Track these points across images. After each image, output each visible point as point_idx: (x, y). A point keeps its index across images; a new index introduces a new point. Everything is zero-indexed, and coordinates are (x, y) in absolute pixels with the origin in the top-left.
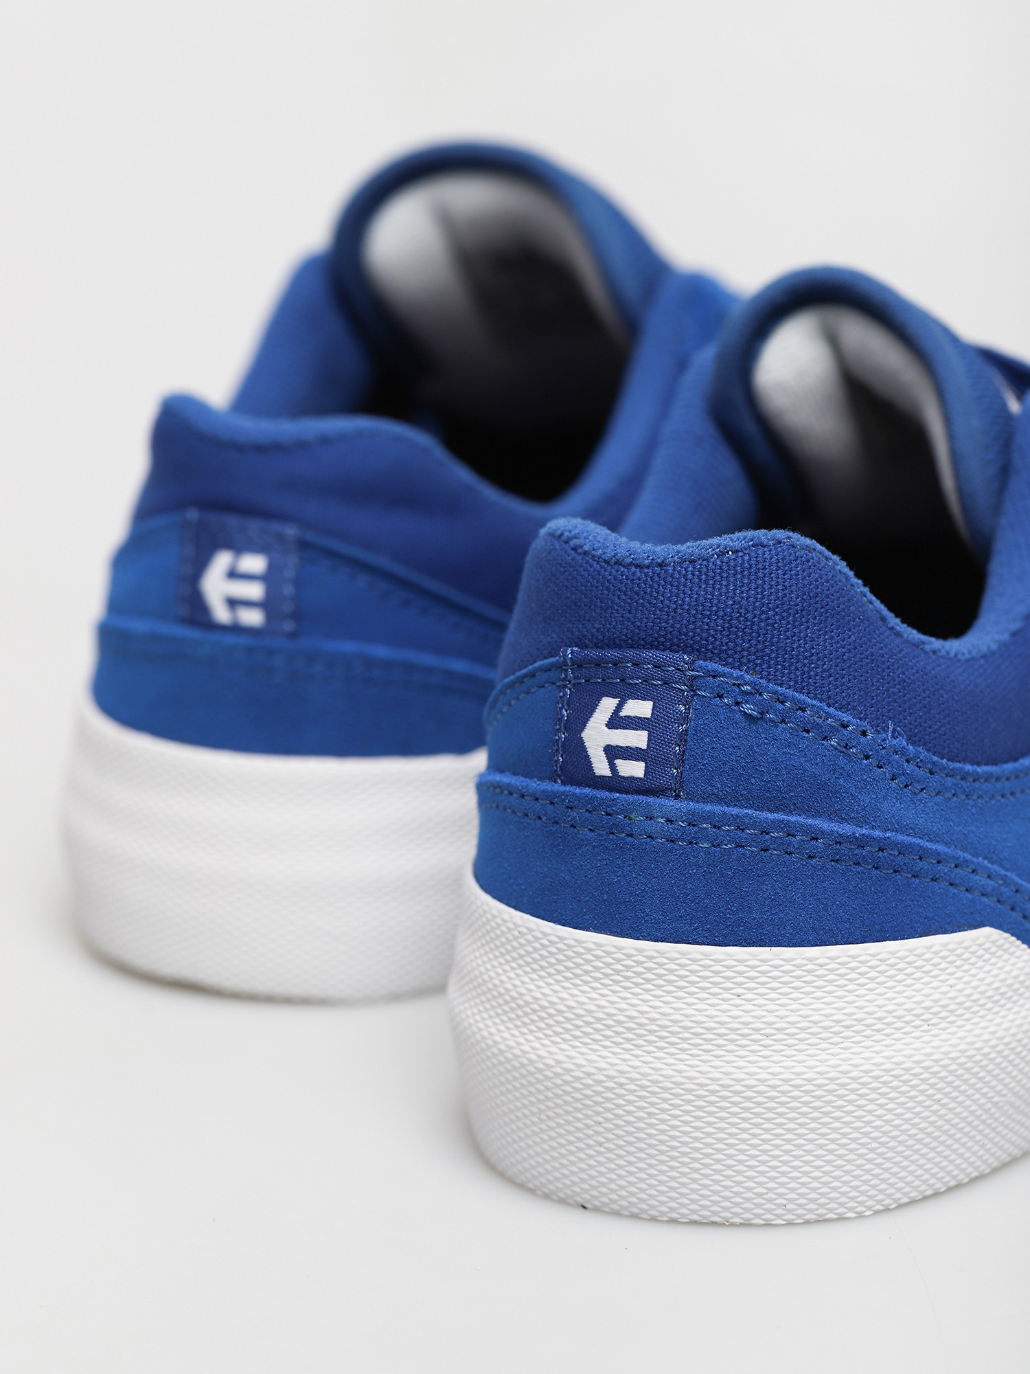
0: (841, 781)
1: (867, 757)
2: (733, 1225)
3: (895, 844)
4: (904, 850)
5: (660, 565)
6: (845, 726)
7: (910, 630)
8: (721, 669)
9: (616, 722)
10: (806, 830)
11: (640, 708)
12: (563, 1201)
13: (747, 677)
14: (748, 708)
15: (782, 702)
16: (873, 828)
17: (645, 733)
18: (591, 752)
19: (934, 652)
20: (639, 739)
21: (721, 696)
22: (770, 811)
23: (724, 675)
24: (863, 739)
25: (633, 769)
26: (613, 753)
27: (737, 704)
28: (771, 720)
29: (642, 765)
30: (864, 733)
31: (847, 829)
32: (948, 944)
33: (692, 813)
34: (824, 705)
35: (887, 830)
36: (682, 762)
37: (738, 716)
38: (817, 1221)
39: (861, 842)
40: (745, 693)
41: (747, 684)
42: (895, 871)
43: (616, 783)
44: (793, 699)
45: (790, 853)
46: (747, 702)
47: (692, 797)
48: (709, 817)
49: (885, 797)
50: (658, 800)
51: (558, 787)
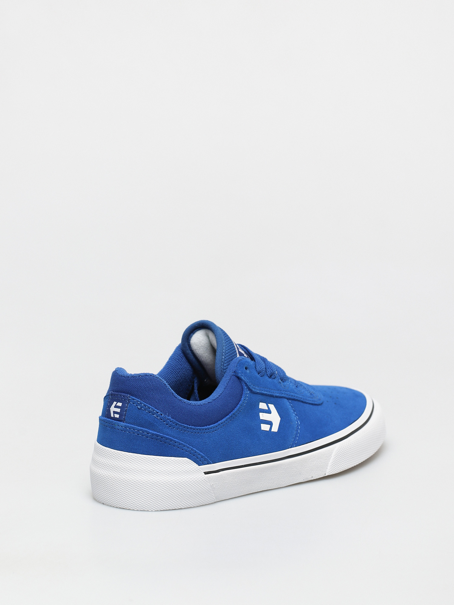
0: (155, 423)
1: (161, 420)
2: (127, 509)
3: (165, 437)
4: (167, 439)
5: (128, 377)
6: (158, 413)
7: (179, 397)
8: (134, 398)
9: (116, 407)
10: (146, 431)
11: (120, 404)
12: (100, 502)
13: (139, 400)
14: (139, 407)
15: (145, 406)
16: (161, 434)
17: (120, 409)
18: (111, 412)
19: (184, 402)
20: (118, 410)
21: (134, 404)
22: (140, 427)
23: (135, 400)
24: (161, 416)
25: (117, 416)
26: (115, 412)
27: (137, 405)
28: (143, 410)
29: (119, 415)
30: (162, 415)
31: (155, 433)
32: (175, 459)
33: (125, 425)
34: (154, 408)
35: (164, 434)
36: (125, 415)
37: (136, 408)
38: (143, 511)
39: (157, 436)
40: (139, 404)
41: (139, 402)
42: (165, 443)
43: (114, 418)
44: (147, 406)
45: (143, 436)
46: (138, 405)
47: (126, 423)
48: (128, 427)
49: (165, 428)
50: (120, 422)
51: (106, 418)
